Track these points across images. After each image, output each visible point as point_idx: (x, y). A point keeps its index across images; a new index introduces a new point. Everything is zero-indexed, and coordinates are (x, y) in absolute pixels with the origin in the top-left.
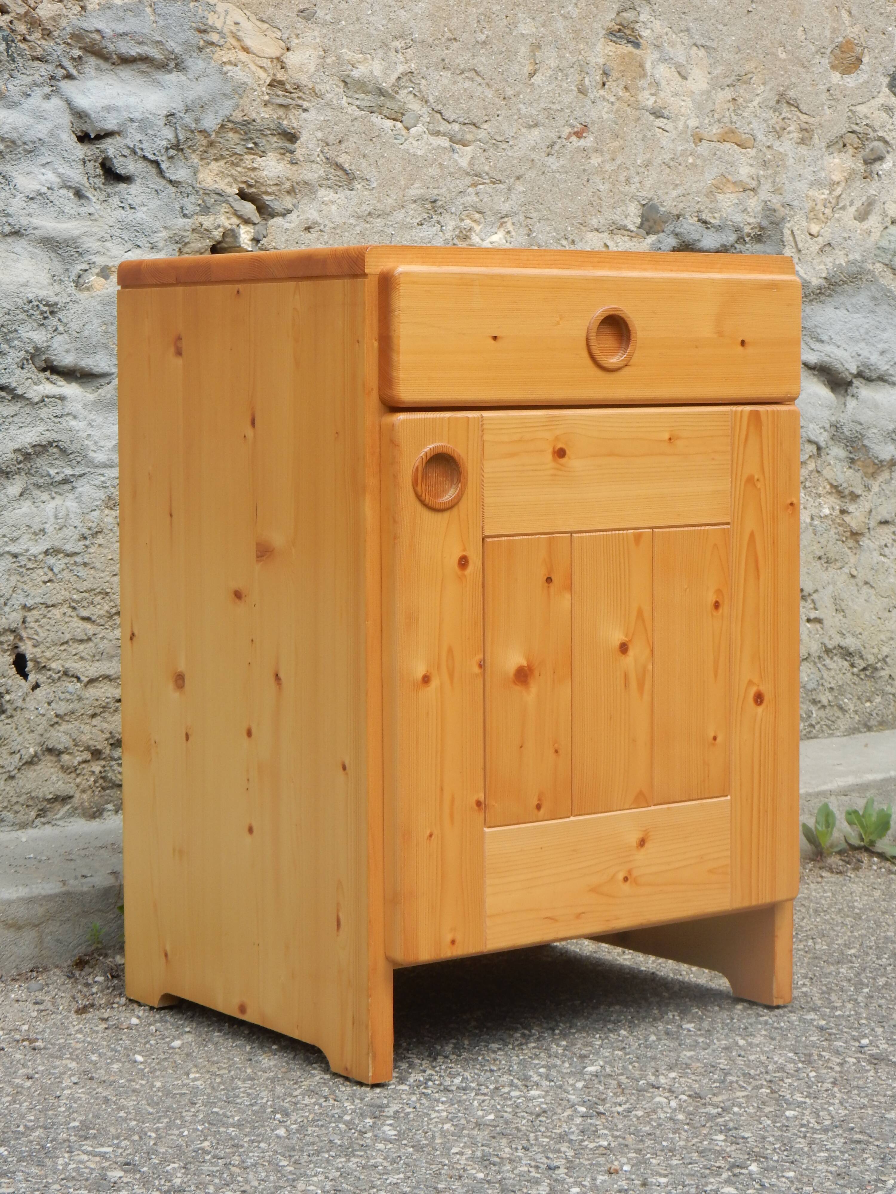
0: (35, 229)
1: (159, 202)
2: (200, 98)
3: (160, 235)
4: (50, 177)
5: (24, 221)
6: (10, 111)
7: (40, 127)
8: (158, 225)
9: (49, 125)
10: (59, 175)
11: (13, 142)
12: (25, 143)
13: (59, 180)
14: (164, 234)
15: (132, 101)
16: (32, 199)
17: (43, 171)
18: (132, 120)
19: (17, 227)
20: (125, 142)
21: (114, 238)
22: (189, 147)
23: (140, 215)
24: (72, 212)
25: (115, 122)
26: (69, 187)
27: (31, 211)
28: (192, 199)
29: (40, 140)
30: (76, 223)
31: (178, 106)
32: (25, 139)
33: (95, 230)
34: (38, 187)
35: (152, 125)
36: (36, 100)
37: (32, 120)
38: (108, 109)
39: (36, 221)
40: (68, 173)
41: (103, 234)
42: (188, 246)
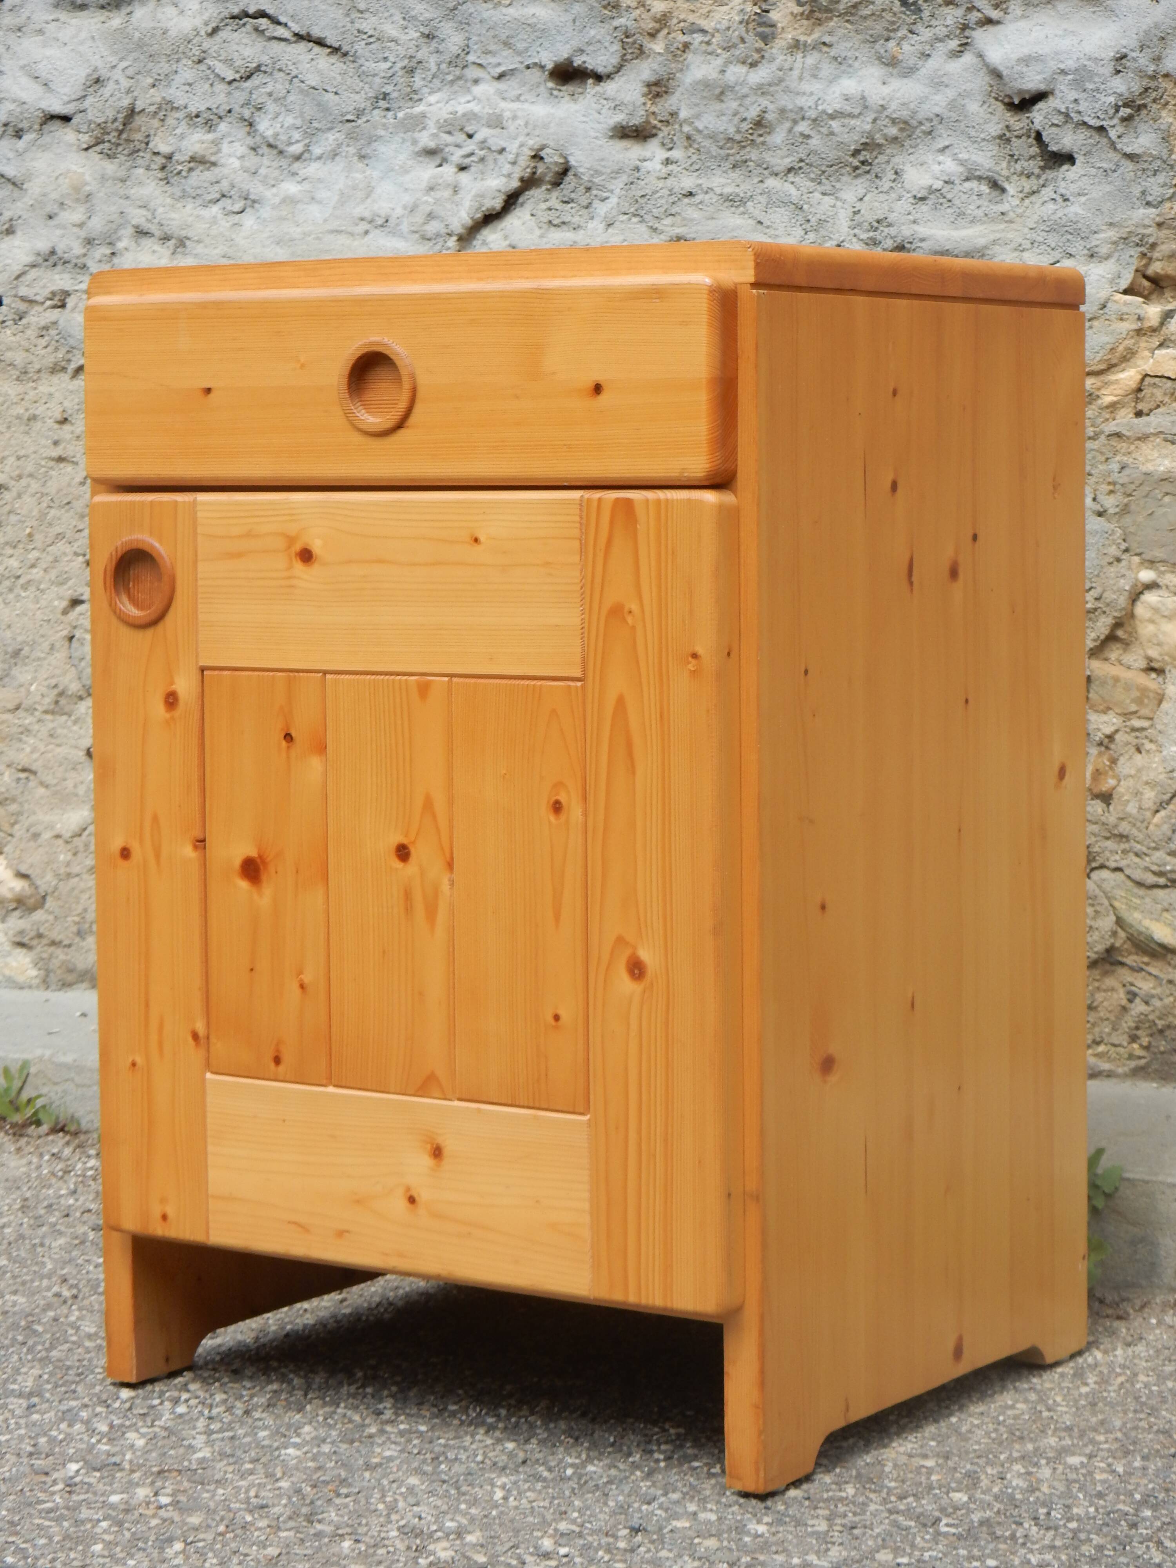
0: (922, 240)
1: (1108, 188)
2: (1156, 26)
3: (1102, 236)
4: (949, 165)
5: (906, 231)
6: (905, 80)
7: (937, 98)
8: (1099, 222)
9: (951, 93)
10: (962, 163)
11: (906, 122)
12: (921, 123)
13: (961, 169)
14: (1112, 234)
15: (1065, 44)
16: (923, 199)
17: (941, 158)
18: (1063, 72)
19: (899, 240)
20: (1053, 105)
21: (1036, 245)
22: (1154, 101)
23: (1075, 209)
24: (979, 213)
25: (1039, 77)
26: (980, 178)
27: (918, 216)
28: (1161, 178)
29: (938, 116)
30: (982, 228)
31: (1129, 42)
32: (920, 116)
33: (1010, 235)
34: (930, 182)
35: (1091, 74)
36: (938, 62)
37: (927, 90)
38: (1026, 61)
39: (922, 230)
40: (974, 158)
41: (1020, 240)
42: (1158, 249)
